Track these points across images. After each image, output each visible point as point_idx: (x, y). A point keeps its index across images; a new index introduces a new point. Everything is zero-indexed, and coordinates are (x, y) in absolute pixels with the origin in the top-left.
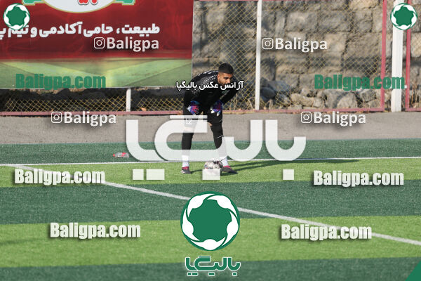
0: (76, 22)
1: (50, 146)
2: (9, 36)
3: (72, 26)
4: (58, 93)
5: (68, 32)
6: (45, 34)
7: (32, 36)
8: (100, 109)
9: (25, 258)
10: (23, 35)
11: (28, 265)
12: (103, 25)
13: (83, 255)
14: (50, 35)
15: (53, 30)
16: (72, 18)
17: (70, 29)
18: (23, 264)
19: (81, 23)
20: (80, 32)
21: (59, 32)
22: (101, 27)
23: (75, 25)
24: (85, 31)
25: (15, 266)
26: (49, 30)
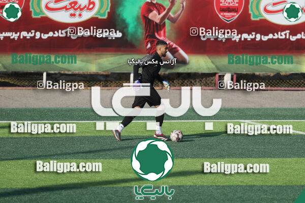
0: (285, 31)
1: (267, 109)
2: (243, 39)
3: (283, 33)
4: (274, 76)
5: (280, 37)
6: (265, 38)
7: (257, 40)
8: (300, 86)
9: (250, 179)
10: (251, 39)
11: (253, 184)
12: (303, 33)
13: (288, 178)
14: (269, 39)
15: (271, 36)
16: (282, 28)
17: (281, 35)
18: (250, 184)
19: (289, 31)
20: (288, 37)
21: (274, 37)
22: (301, 34)
23: (284, 33)
24: (291, 36)
25: (244, 184)
26: (268, 35)
